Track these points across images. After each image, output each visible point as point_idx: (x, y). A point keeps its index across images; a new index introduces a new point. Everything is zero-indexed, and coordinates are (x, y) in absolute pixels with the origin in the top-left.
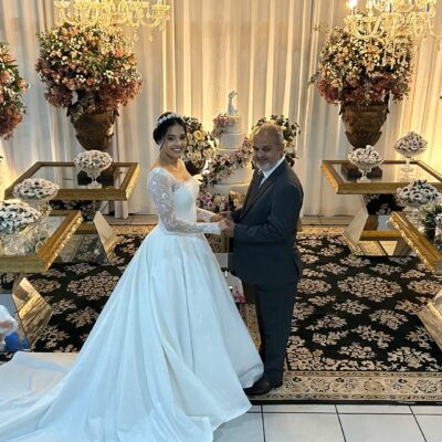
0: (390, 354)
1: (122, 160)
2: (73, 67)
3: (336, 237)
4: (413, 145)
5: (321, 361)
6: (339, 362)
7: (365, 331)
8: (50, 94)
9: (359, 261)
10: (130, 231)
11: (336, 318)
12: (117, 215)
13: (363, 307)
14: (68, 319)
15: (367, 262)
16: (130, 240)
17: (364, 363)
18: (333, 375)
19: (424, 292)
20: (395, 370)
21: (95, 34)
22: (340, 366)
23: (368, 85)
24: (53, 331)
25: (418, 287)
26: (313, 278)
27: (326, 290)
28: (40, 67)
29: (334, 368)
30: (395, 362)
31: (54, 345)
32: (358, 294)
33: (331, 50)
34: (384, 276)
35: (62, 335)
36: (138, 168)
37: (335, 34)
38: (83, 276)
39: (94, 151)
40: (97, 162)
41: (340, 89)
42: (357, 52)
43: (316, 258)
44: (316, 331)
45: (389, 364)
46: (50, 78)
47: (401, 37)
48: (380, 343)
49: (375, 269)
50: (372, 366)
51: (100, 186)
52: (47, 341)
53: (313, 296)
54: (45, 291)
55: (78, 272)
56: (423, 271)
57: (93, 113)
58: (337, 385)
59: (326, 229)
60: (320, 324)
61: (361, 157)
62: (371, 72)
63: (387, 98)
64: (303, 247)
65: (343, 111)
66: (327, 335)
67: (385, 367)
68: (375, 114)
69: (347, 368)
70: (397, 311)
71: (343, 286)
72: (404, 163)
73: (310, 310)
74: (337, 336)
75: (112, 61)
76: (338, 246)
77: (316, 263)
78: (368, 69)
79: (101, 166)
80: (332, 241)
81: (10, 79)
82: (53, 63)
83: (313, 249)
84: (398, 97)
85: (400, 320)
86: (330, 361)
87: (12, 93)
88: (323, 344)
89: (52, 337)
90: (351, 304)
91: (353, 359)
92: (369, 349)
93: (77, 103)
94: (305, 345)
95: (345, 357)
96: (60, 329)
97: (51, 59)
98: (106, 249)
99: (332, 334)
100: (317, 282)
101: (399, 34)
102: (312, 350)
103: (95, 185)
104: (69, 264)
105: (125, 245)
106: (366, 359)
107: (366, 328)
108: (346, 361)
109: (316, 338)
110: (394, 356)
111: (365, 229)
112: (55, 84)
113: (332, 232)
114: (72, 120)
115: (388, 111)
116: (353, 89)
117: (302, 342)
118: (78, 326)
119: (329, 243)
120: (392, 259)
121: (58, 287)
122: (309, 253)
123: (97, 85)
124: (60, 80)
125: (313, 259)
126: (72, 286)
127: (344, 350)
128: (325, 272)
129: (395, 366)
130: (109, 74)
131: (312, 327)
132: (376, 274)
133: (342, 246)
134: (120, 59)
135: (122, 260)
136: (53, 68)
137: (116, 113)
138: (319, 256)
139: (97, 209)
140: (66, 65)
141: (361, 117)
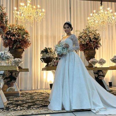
14: (14, 103)
31: (12, 107)
52: (9, 107)
65: (84, 52)
78: (91, 38)
97: (8, 32)
112: (8, 39)
123: (21, 39)
124: (10, 37)
126: (11, 99)
130: (24, 36)
140: (12, 33)
141: (90, 52)
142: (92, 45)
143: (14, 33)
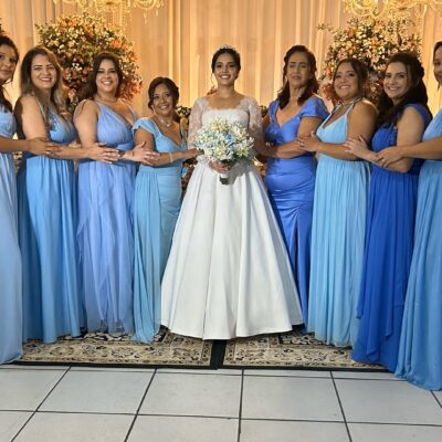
23: (374, 78)
33: (335, 47)
58: (335, 356)
62: (376, 65)
78: (373, 61)
140: (63, 54)
142: (373, 89)
143: (70, 55)
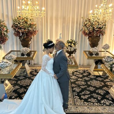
0: (101, 101)
1: (32, 50)
2: (21, 27)
3: (87, 70)
4: (107, 47)
5: (83, 103)
6: (88, 103)
7: (95, 95)
8: (15, 33)
9: (93, 77)
10: (34, 68)
11: (87, 92)
12: (31, 64)
13: (94, 89)
14: (18, 91)
15: (95, 77)
16: (34, 70)
17: (94, 103)
18: (86, 106)
19: (110, 85)
20: (103, 105)
21: (27, 19)
22: (88, 104)
23: (95, 32)
24: (14, 94)
25: (108, 84)
26: (81, 81)
27: (85, 84)
28: (12, 27)
29: (87, 105)
30: (103, 103)
31: (14, 98)
32: (93, 85)
33: (86, 23)
34: (99, 81)
35: (16, 95)
36: (36, 52)
37: (87, 19)
38: (22, 80)
39: (25, 48)
40: (26, 50)
41: (88, 33)
42: (92, 24)
43: (82, 76)
44: (82, 95)
45: (101, 104)
46: (15, 29)
47: (103, 20)
48: (99, 98)
49: (97, 79)
50: (97, 104)
51: (27, 57)
52: (12, 96)
53: (81, 86)
54: (12, 83)
55: (21, 79)
56: (110, 80)
57: (26, 38)
58: (87, 109)
59: (84, 68)
60: (83, 93)
61: (93, 50)
62: (96, 29)
63: (100, 35)
64: (78, 73)
65: (88, 38)
66: (85, 96)
67: (100, 105)
68: (97, 39)
69: (90, 105)
70: (103, 90)
71: (89, 83)
72: (104, 51)
73: (81, 89)
74: (88, 96)
75: (31, 25)
76: (87, 73)
77: (82, 77)
78: (95, 28)
79: (27, 52)
80: (86, 71)
81: (5, 29)
82: (16, 26)
83: (81, 73)
84: (103, 35)
85: (104, 92)
86: (86, 103)
87: (5, 33)
88: (84, 98)
89: (14, 95)
90: (91, 88)
91: (92, 102)
92: (96, 100)
93: (21, 36)
94: (79, 99)
95: (89, 102)
96: (16, 93)
97: (16, 25)
98: (28, 73)
99: (86, 96)
100: (82, 82)
101: (103, 19)
102: (81, 100)
103: (25, 56)
104: (18, 76)
105: (33, 72)
106: (95, 102)
107: (95, 94)
108: (90, 103)
109: (82, 97)
110: (102, 102)
111: (94, 68)
112: (16, 31)
113: (86, 69)
114: (20, 40)
115: (100, 38)
116: (91, 33)
117: (78, 98)
118: (20, 93)
119: (85, 72)
120: (101, 76)
121: (15, 82)
122: (80, 74)
123: (27, 31)
124: (18, 30)
125: (81, 76)
126: (19, 82)
127: (89, 100)
128: (84, 79)
129: (102, 104)
130: (30, 29)
131: (81, 94)
132: (98, 80)
133: (89, 73)
134: (32, 25)
135: (32, 76)
136: (16, 27)
137: (31, 38)
138: (83, 75)
139: (26, 62)
141: (93, 40)
